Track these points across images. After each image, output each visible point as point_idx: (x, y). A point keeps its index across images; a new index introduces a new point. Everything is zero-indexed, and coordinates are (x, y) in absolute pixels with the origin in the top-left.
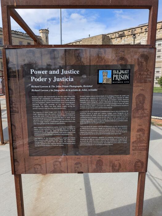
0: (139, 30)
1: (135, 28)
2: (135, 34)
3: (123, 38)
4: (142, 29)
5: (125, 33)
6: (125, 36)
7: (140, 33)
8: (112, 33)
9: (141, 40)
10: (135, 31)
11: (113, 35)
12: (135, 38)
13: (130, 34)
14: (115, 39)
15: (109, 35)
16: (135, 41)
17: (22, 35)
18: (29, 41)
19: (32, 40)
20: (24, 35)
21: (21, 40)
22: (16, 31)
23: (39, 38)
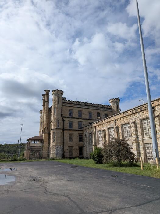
17: (92, 106)
18: (99, 111)
19: (102, 109)
20: (94, 105)
21: (90, 111)
22: (86, 103)
23: (109, 107)
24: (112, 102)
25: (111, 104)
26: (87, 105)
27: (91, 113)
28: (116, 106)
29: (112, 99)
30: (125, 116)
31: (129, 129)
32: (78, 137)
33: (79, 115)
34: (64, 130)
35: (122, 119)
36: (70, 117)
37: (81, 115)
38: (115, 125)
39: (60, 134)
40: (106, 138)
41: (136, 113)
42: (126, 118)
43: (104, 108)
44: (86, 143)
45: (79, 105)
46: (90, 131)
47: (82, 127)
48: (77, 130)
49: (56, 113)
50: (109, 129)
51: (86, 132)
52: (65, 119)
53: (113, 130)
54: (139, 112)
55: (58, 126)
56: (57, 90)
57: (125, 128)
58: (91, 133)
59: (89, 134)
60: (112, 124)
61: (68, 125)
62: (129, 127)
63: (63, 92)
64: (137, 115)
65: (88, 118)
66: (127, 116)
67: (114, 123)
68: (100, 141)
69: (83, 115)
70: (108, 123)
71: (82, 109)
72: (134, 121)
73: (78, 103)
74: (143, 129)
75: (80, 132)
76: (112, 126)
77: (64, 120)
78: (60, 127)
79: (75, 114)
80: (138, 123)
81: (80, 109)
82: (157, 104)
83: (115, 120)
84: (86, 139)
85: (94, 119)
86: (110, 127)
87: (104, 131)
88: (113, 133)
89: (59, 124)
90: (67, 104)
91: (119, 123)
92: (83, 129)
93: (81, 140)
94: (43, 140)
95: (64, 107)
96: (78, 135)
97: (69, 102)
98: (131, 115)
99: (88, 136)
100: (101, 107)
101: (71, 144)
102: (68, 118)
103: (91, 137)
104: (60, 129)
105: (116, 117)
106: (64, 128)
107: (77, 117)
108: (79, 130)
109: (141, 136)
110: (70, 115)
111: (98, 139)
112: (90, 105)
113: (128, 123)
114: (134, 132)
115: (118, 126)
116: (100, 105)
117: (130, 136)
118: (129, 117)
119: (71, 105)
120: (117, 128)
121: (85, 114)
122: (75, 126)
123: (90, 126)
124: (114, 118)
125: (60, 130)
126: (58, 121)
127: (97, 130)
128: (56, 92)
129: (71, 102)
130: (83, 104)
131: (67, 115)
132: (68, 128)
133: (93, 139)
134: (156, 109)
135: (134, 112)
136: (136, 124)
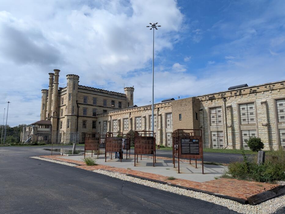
0: (228, 94)
1: (224, 92)
2: (226, 97)
3: (213, 101)
4: (231, 93)
5: (215, 96)
6: (216, 99)
7: (230, 97)
8: (202, 96)
9: (232, 103)
10: (225, 95)
11: (203, 98)
12: (225, 101)
13: (221, 97)
14: (205, 102)
15: (199, 98)
16: (226, 104)
17: (107, 93)
18: (113, 99)
19: (117, 98)
20: (109, 93)
21: (105, 98)
22: (101, 90)
23: (123, 96)
24: (127, 90)
25: (126, 93)
26: (102, 92)
27: (106, 100)
28: (130, 95)
29: (127, 88)
30: (139, 111)
31: (140, 122)
32: (92, 124)
33: (93, 102)
34: (78, 116)
35: (136, 113)
36: (84, 103)
37: (96, 103)
38: (130, 117)
39: (75, 121)
40: (120, 127)
41: (147, 110)
42: (139, 112)
43: (119, 96)
44: (100, 130)
45: (95, 91)
46: (105, 119)
47: (97, 114)
48: (90, 117)
49: (71, 100)
50: (124, 119)
51: (101, 119)
52: (79, 105)
53: (128, 121)
54: (149, 110)
55: (73, 113)
56: (73, 75)
57: (137, 120)
58: (106, 121)
59: (104, 121)
60: (127, 116)
61: (82, 111)
62: (140, 120)
63: (79, 77)
64: (147, 111)
65: (102, 105)
66: (140, 111)
67: (129, 115)
68: (114, 129)
69: (98, 102)
70: (124, 114)
71: (97, 96)
72: (144, 115)
73: (93, 89)
74: (150, 123)
75: (94, 119)
76: (126, 117)
77: (78, 107)
78: (75, 113)
79: (90, 101)
80: (147, 117)
81: (95, 96)
82: (161, 107)
83: (130, 113)
84: (100, 127)
85: (109, 106)
86: (125, 117)
87: (120, 121)
88: (128, 123)
89: (74, 110)
90: (82, 90)
91: (133, 116)
92: (97, 116)
93: (94, 127)
94: (51, 125)
95: (79, 93)
96: (92, 122)
97: (84, 88)
98: (143, 110)
99: (102, 124)
100: (115, 95)
101: (85, 130)
102: (82, 104)
103: (105, 125)
104: (75, 115)
105: (131, 111)
106: (78, 115)
107: (92, 104)
108: (93, 117)
109: (148, 128)
110: (84, 102)
111: (113, 127)
112: (105, 92)
113: (141, 117)
114: (144, 124)
115: (132, 118)
116: (115, 93)
117: (140, 127)
118: (141, 112)
119: (87, 91)
120: (131, 119)
121: (100, 102)
122: (90, 113)
123: (106, 115)
124: (129, 111)
125: (75, 117)
126: (73, 107)
127: (112, 119)
128: (72, 77)
129: (86, 88)
130: (99, 90)
131: (82, 101)
132: (82, 115)
133: (108, 127)
134: (160, 110)
135: (146, 109)
136: (146, 118)
